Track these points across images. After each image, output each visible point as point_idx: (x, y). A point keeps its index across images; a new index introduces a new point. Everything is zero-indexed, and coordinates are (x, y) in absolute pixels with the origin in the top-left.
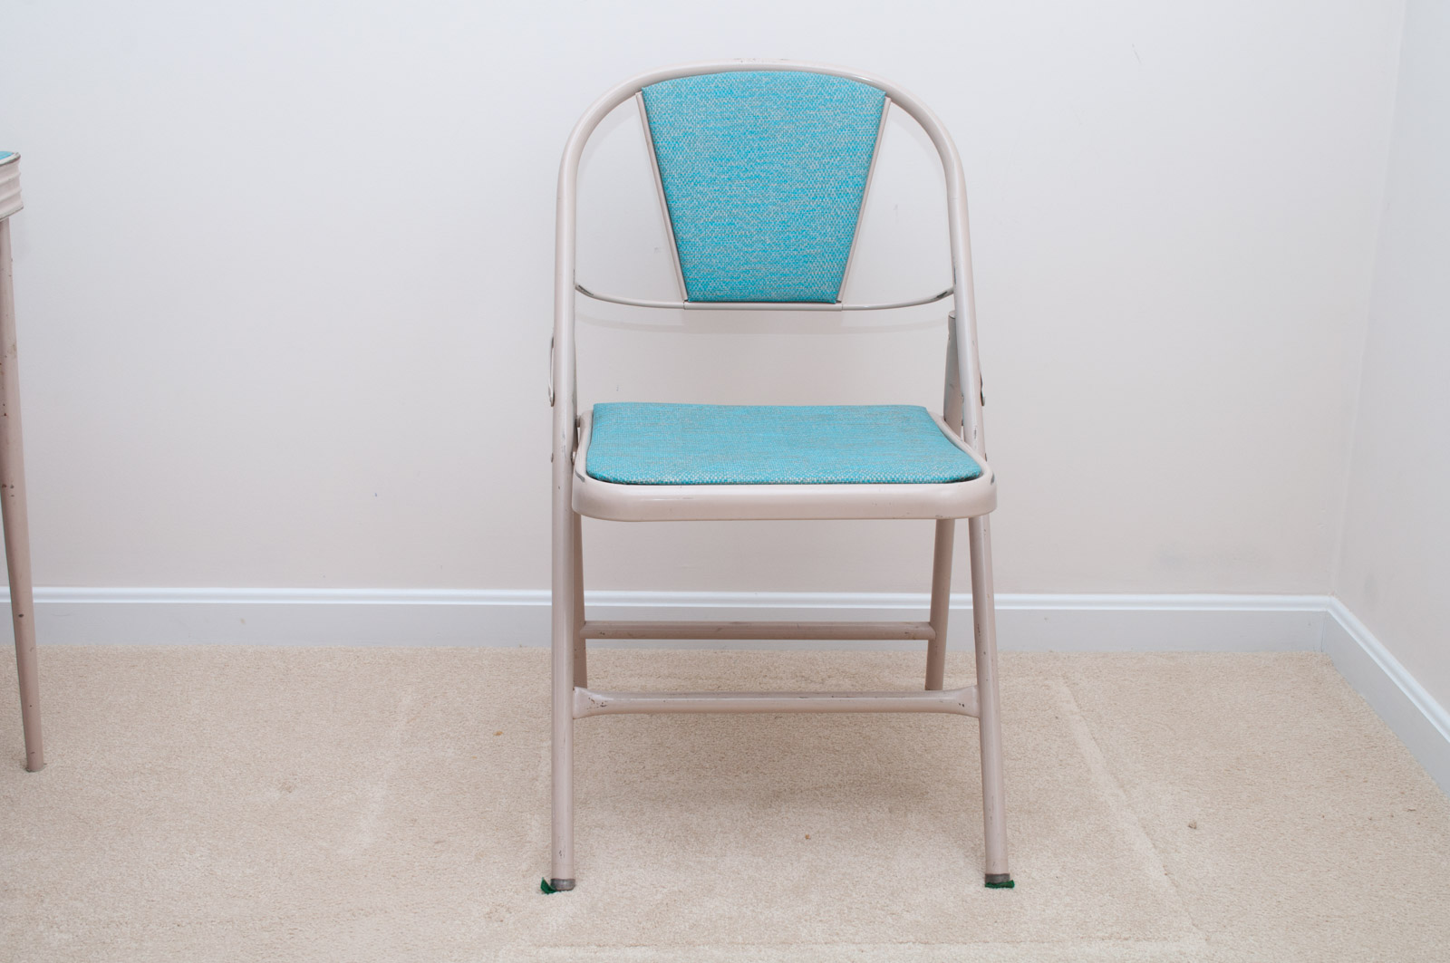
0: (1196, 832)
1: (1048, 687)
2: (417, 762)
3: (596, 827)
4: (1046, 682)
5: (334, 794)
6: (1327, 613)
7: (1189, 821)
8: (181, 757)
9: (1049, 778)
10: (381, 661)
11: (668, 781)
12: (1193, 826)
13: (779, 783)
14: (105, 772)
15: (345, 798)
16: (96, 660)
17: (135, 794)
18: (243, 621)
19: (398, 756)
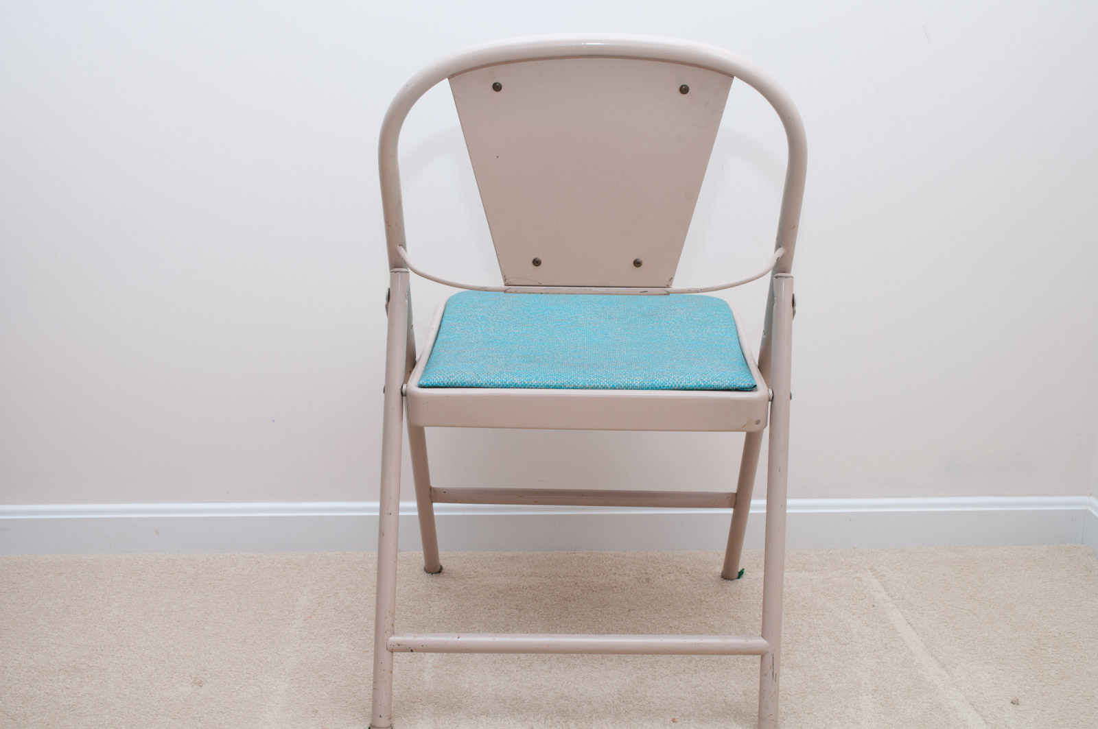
0: (1020, 708)
1: (860, 579)
2: (315, 657)
3: (481, 715)
4: (858, 575)
5: (241, 687)
6: (1087, 511)
7: (1010, 698)
8: (102, 655)
9: (878, 660)
10: (279, 566)
11: (542, 670)
12: (1015, 703)
13: (640, 669)
14: (33, 671)
15: (251, 690)
16: (28, 568)
17: (59, 691)
18: (157, 533)
19: (298, 651)
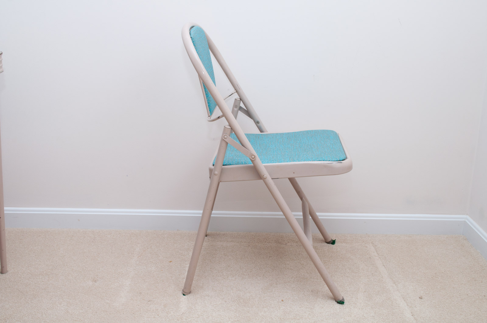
0: (422, 300)
1: (367, 247)
2: (142, 272)
3: (206, 296)
4: (366, 245)
5: (112, 283)
6: (465, 221)
7: (419, 296)
8: (57, 269)
9: (368, 280)
10: (128, 235)
11: (232, 280)
12: (421, 298)
13: (271, 280)
14: (29, 274)
15: (115, 284)
16: (26, 233)
17: (40, 282)
18: (79, 220)
19: (134, 269)
